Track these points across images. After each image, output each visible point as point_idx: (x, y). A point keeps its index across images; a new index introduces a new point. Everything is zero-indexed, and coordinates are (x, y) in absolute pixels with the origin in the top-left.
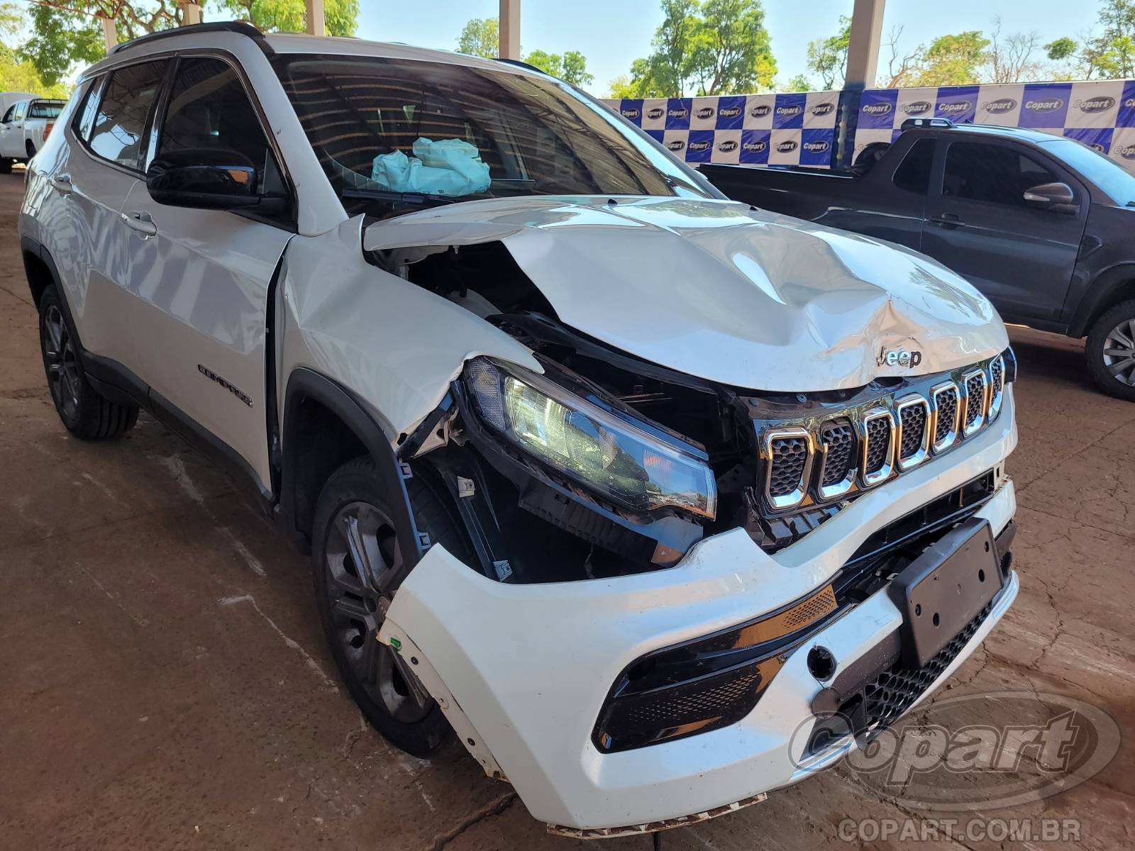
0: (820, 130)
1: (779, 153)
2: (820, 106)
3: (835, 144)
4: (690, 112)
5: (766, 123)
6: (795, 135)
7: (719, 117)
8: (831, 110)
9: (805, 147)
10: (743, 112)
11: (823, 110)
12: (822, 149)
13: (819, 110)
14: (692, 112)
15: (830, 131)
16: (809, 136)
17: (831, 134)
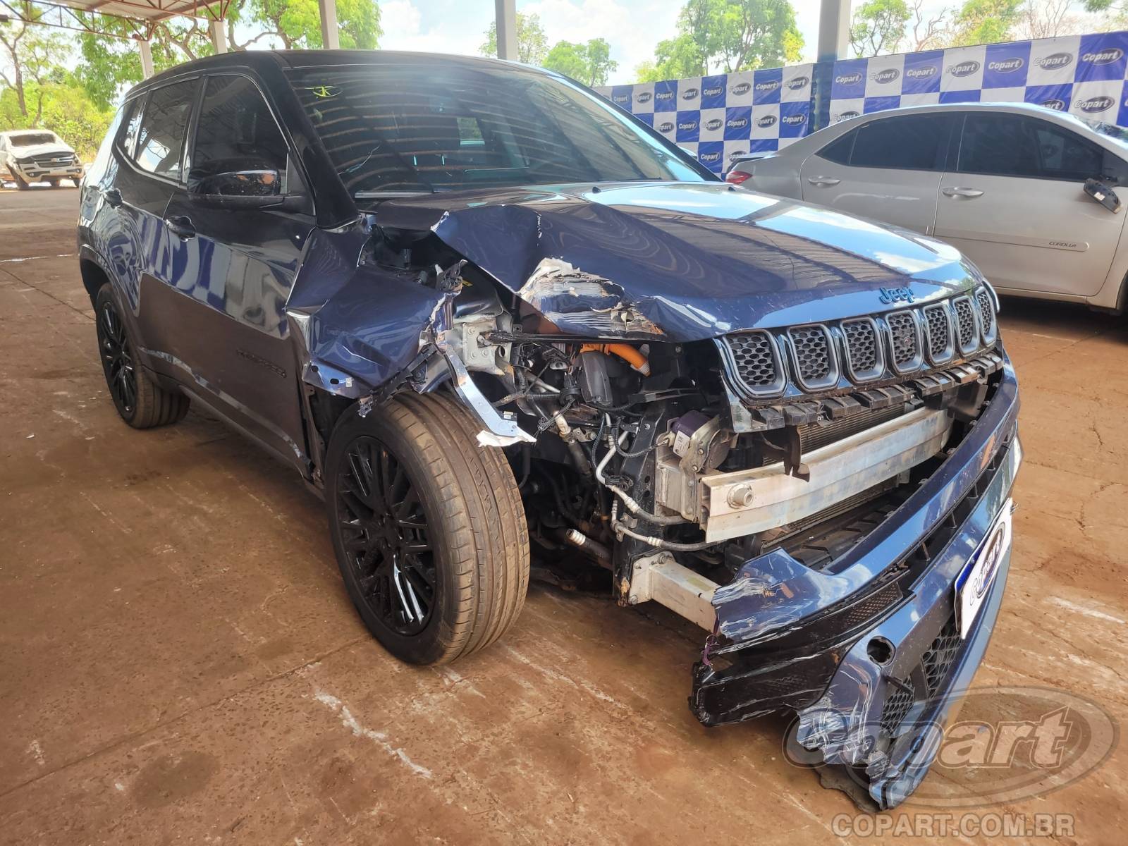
0: (797, 103)
1: (759, 128)
2: (796, 80)
3: (812, 115)
4: (676, 94)
5: (746, 100)
6: (774, 110)
7: (703, 97)
8: (806, 83)
9: (784, 121)
10: (725, 90)
11: (798, 84)
12: (799, 121)
13: (795, 83)
14: (678, 92)
15: (806, 103)
16: (786, 109)
17: (808, 106)
